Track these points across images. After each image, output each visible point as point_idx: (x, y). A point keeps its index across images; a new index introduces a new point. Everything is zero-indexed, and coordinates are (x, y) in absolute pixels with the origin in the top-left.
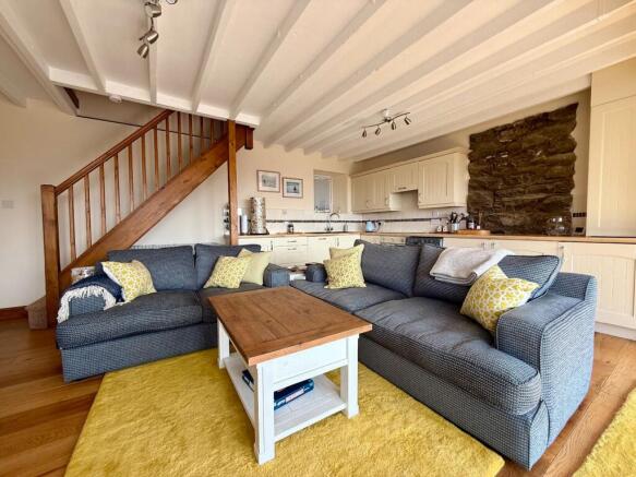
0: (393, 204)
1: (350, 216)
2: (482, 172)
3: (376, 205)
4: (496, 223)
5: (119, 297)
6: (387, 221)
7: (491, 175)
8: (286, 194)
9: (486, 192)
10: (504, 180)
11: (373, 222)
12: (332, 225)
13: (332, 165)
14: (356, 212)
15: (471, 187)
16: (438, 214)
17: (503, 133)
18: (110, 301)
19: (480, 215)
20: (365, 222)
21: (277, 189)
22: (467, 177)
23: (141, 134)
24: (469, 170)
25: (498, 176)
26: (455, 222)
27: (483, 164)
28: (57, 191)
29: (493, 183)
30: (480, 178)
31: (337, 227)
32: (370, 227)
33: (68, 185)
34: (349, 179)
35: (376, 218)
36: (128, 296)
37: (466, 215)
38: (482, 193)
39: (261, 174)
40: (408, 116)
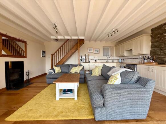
0: (126, 54)
1: (115, 57)
2: (156, 42)
3: (121, 54)
4: (161, 60)
5: (55, 72)
6: (125, 59)
7: (159, 42)
8: (95, 53)
9: (158, 49)
10: (165, 43)
11: (121, 59)
12: (108, 60)
13: (109, 44)
14: (117, 56)
15: (152, 47)
16: (141, 57)
17: (164, 26)
18: (53, 73)
19: (154, 57)
20: (119, 59)
21: (93, 52)
22: (150, 44)
23: (64, 44)
24: (151, 41)
25: (163, 42)
26: (145, 60)
27: (156, 38)
28: (53, 55)
29: (160, 45)
30: (155, 44)
31: (110, 61)
32: (120, 61)
33: (54, 54)
34: (115, 47)
35: (122, 58)
36: (56, 72)
37: (150, 57)
38: (156, 49)
39: (89, 48)
40: (118, 30)
